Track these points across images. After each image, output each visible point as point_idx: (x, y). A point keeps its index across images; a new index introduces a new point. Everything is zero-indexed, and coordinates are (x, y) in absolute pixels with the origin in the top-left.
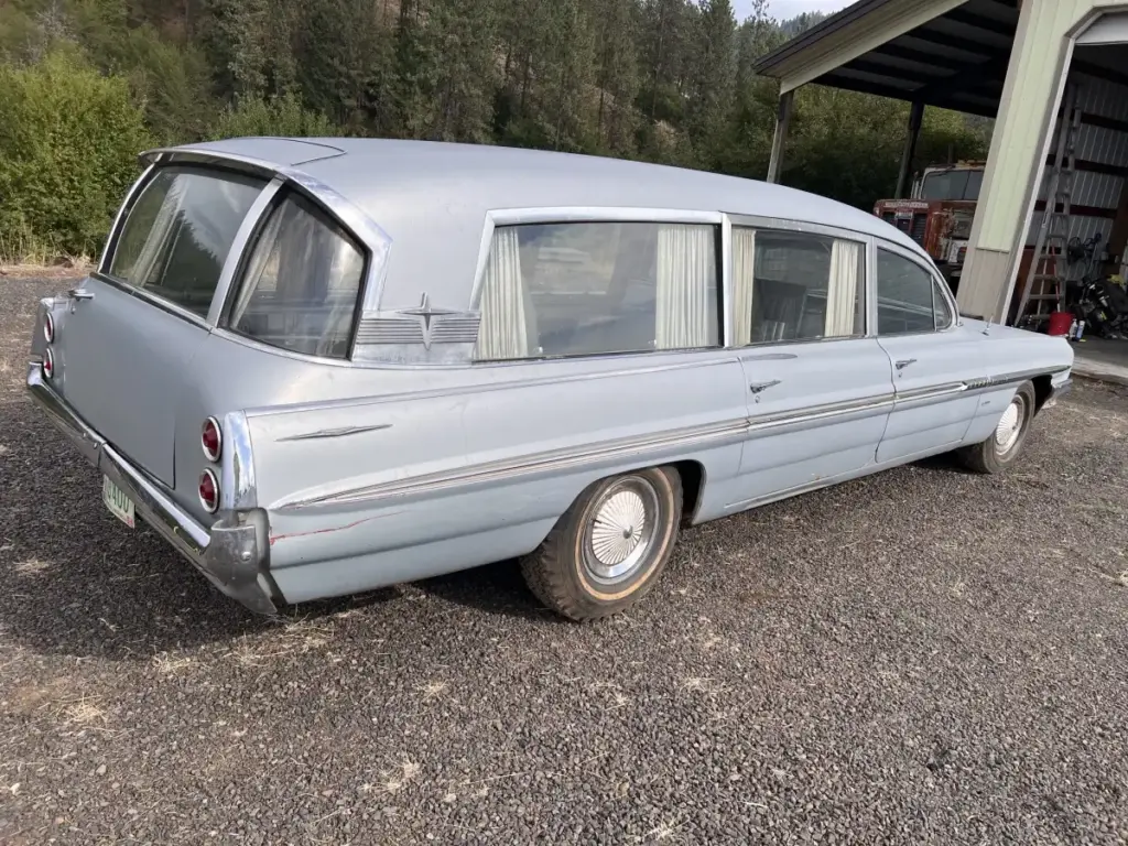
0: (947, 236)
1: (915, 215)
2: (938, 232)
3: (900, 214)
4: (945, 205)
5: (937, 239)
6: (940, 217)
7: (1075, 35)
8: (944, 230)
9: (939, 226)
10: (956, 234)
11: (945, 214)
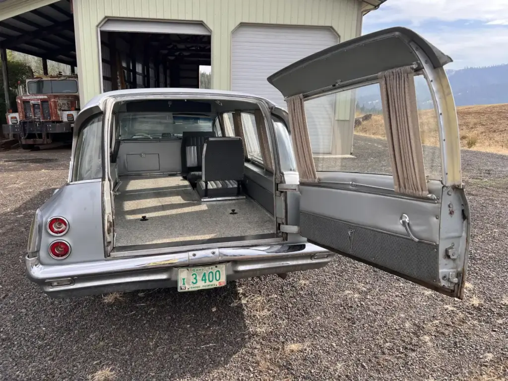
0: (60, 110)
1: (41, 102)
2: (56, 109)
3: (33, 102)
4: (55, 97)
5: (57, 112)
6: (55, 102)
7: (100, 26)
8: (58, 108)
9: (56, 106)
10: (62, 108)
11: (56, 100)
